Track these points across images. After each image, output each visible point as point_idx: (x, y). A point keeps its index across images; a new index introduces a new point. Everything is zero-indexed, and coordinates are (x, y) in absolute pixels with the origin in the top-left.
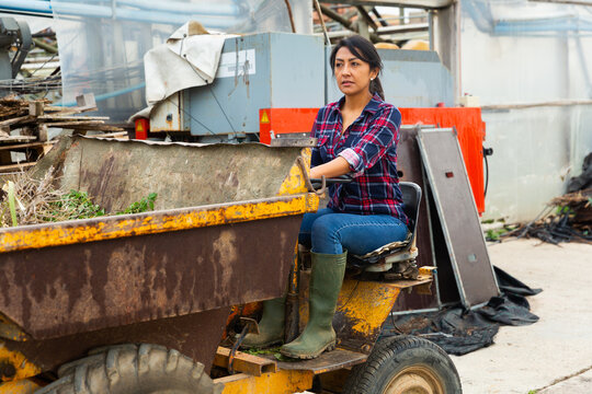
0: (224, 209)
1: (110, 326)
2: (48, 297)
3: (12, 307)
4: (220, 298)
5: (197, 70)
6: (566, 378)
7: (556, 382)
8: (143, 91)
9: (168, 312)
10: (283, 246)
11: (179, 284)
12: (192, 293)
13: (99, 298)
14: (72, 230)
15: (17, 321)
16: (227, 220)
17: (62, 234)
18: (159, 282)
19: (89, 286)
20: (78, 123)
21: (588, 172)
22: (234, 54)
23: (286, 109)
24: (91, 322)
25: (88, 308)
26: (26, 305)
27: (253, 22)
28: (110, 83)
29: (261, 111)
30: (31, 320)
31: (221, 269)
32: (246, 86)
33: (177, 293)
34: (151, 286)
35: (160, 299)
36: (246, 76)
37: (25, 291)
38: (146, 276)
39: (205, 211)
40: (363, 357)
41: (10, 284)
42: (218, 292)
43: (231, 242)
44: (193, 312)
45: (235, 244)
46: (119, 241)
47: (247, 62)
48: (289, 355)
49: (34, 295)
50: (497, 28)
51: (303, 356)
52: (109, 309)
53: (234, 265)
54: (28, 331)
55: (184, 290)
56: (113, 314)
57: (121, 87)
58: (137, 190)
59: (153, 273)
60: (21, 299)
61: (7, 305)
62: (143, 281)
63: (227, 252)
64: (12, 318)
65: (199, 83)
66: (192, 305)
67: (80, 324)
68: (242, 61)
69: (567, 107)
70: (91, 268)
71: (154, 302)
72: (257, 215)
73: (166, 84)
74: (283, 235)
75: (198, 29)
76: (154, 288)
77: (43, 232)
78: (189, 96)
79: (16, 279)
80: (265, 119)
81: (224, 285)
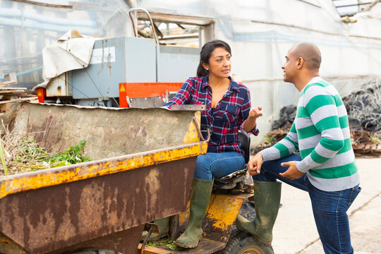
0: (153, 155)
1: (83, 241)
2: (41, 223)
3: (16, 233)
4: (150, 215)
5: (77, 59)
6: (312, 243)
7: (307, 246)
8: (40, 72)
9: (118, 228)
10: (186, 178)
11: (125, 208)
12: (132, 213)
13: (75, 222)
14: (58, 174)
15: (20, 243)
16: (155, 162)
17: (52, 178)
18: (112, 207)
19: (68, 214)
20: (8, 92)
21: (283, 118)
22: (101, 49)
23: (135, 83)
24: (70, 240)
25: (67, 230)
26: (26, 230)
27: (104, 31)
28: (20, 67)
29: (120, 85)
30: (29, 242)
31: (150, 196)
32: (109, 69)
33: (123, 214)
34: (107, 211)
35: (113, 219)
36: (109, 63)
37: (25, 220)
38: (105, 204)
39: (142, 156)
40: (223, 245)
41: (16, 216)
42: (148, 211)
43: (156, 176)
44: (133, 226)
45: (159, 178)
46: (88, 181)
47: (110, 54)
48: (183, 246)
49: (31, 223)
50: (237, 37)
51: (190, 246)
52: (81, 229)
53: (158, 193)
54: (27, 250)
55: (128, 212)
56: (83, 232)
57: (27, 69)
58: (70, 138)
59: (109, 201)
60: (23, 227)
61: (13, 232)
62: (103, 207)
63: (154, 184)
64: (17, 241)
65: (79, 67)
66: (132, 221)
67: (62, 242)
68: (106, 54)
69: (272, 81)
70: (70, 201)
71: (109, 221)
72: (173, 158)
73: (57, 67)
74: (186, 171)
75: (76, 35)
76: (110, 212)
77: (39, 177)
78: (72, 74)
79: (19, 212)
80: (123, 89)
81: (151, 207)
